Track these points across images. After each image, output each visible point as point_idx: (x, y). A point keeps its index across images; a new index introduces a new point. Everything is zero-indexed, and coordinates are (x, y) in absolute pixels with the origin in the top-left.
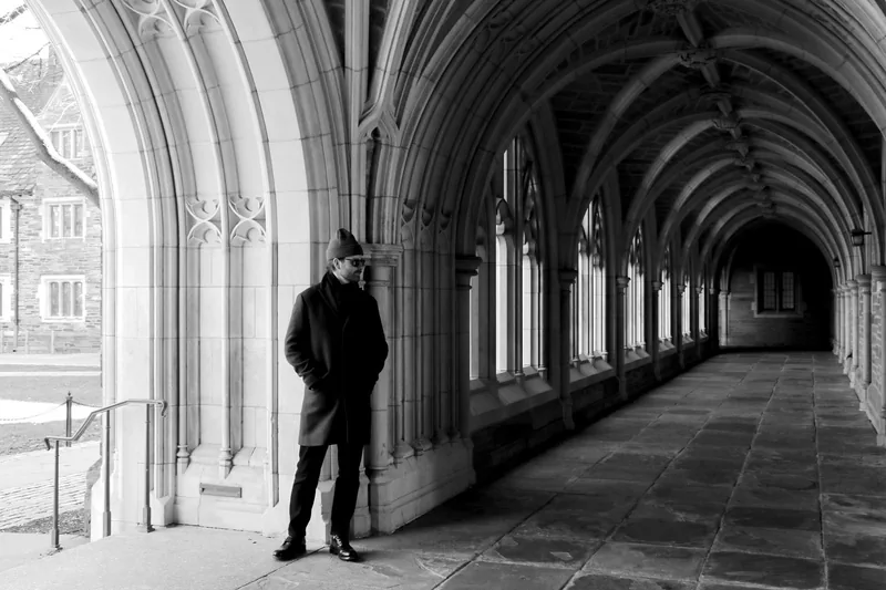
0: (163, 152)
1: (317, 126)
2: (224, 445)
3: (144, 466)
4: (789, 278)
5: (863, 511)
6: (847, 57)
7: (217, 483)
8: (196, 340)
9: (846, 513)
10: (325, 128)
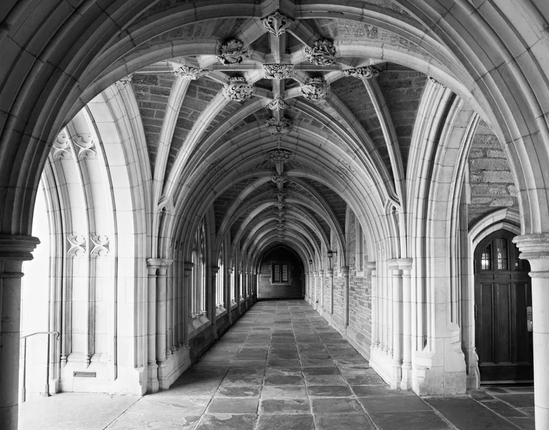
0: (58, 213)
1: (140, 205)
2: (86, 352)
3: (46, 364)
4: (285, 268)
5: (352, 366)
6: (346, 188)
7: (83, 371)
8: (70, 303)
9: (347, 366)
10: (143, 207)
